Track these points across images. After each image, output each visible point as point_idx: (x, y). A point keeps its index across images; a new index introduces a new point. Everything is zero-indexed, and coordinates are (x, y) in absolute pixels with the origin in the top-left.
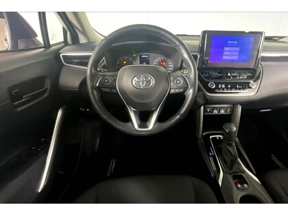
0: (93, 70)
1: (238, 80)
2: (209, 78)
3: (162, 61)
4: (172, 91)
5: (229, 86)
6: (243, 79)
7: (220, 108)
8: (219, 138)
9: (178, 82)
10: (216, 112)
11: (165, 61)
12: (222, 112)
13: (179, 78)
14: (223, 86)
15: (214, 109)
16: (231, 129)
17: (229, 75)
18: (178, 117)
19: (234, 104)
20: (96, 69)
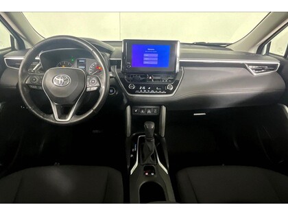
0: (24, 71)
4: (88, 89)
5: (149, 88)
7: (148, 109)
10: (143, 112)
12: (149, 112)
13: (94, 79)
14: (144, 88)
16: (150, 126)
17: (150, 78)
20: (27, 69)
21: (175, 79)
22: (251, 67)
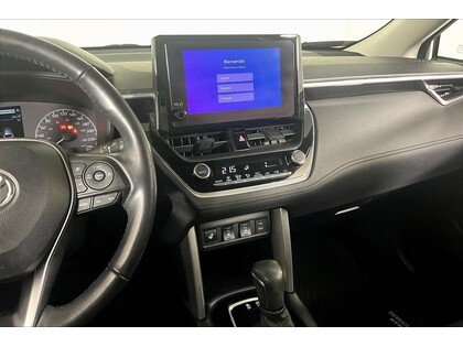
1: (267, 148)
2: (195, 152)
3: (63, 120)
4: (84, 206)
5: (247, 168)
6: (279, 145)
7: (240, 224)
8: (252, 303)
9: (98, 177)
10: (230, 237)
11: (72, 121)
12: (247, 233)
13: (99, 167)
14: (232, 169)
15: (224, 229)
17: (242, 139)
18: (112, 277)
19: (270, 208)
21: (300, 133)
22: (432, 87)
